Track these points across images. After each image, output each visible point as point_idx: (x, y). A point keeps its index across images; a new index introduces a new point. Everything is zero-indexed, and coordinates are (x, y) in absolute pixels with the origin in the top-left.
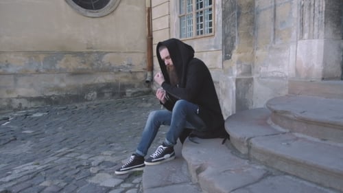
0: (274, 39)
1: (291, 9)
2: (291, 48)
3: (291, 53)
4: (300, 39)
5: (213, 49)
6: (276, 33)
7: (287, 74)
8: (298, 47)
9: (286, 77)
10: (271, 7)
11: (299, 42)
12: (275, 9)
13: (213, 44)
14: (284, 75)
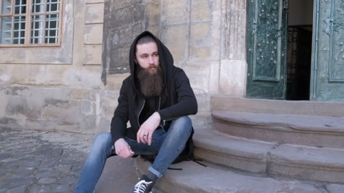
0: (188, 56)
1: (210, 30)
2: (212, 66)
3: (212, 71)
4: (224, 58)
5: (57, 62)
6: (191, 51)
7: (207, 91)
8: (222, 65)
9: (206, 94)
10: (186, 24)
11: (223, 61)
12: (190, 27)
13: (57, 56)
14: (202, 92)
